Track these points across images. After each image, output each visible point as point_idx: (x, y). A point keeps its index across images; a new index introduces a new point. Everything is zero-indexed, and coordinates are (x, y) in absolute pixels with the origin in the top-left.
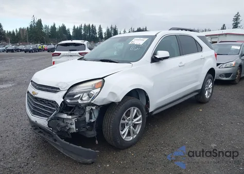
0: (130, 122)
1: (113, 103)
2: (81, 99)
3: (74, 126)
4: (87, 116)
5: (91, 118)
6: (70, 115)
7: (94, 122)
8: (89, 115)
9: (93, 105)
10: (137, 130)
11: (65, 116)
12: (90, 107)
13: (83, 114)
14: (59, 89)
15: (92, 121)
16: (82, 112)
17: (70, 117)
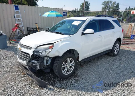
0: (67, 66)
1: (58, 56)
2: (42, 54)
3: (38, 67)
4: (45, 62)
5: (47, 63)
6: (36, 61)
7: (49, 65)
8: (46, 61)
9: (48, 57)
10: (72, 69)
11: (34, 61)
12: (47, 58)
13: (43, 61)
14: (31, 47)
15: (48, 64)
16: (43, 60)
17: (36, 62)
